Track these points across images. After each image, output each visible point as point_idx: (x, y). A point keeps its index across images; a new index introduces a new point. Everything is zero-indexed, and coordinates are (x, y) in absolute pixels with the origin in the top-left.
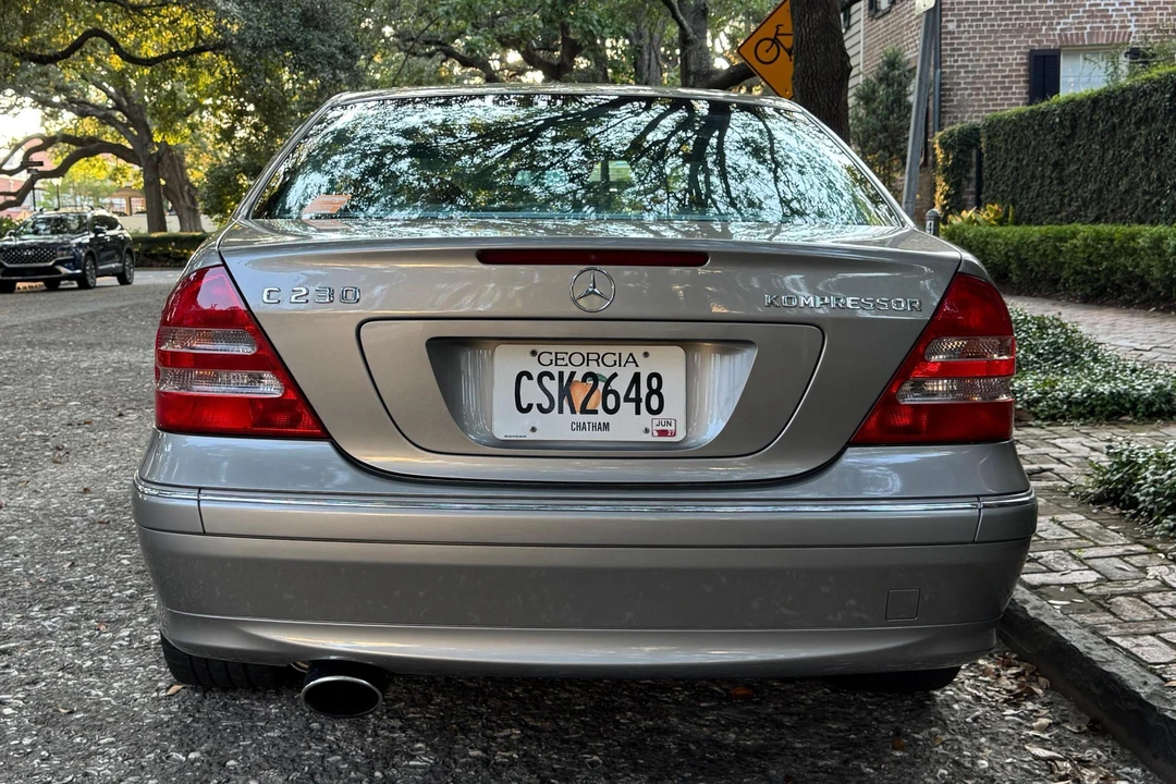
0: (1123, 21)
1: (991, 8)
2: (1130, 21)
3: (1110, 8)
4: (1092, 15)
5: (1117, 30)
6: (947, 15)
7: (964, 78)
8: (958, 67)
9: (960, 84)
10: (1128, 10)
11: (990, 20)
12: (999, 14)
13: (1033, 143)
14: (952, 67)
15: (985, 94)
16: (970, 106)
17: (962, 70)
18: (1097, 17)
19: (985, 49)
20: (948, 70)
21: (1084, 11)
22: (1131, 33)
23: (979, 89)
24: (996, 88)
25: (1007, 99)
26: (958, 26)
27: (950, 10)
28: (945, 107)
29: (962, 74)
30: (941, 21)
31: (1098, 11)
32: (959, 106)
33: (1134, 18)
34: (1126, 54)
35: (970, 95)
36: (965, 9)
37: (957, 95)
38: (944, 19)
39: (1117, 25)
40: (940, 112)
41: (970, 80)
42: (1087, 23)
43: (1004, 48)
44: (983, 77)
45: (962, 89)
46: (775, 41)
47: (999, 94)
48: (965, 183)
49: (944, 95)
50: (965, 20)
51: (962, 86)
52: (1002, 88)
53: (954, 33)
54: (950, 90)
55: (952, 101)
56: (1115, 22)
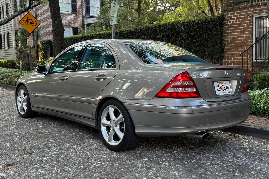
0: (71, 21)
1: (47, 16)
2: (72, 22)
3: (69, 19)
4: (65, 20)
5: (70, 23)
6: (38, 17)
7: (42, 30)
8: (41, 27)
9: (41, 31)
10: (72, 19)
11: (46, 18)
12: (48, 17)
13: (67, 44)
14: (40, 27)
15: (46, 33)
16: (44, 36)
17: (42, 28)
18: (66, 20)
19: (46, 24)
20: (39, 28)
21: (64, 19)
22: (72, 24)
23: (45, 32)
24: (48, 32)
25: (51, 35)
26: (40, 19)
27: (38, 16)
28: (39, 35)
29: (42, 29)
30: (37, 18)
31: (67, 19)
32: (41, 35)
33: (73, 21)
34: (72, 28)
35: (43, 33)
36: (41, 16)
37: (41, 33)
38: (37, 17)
39: (70, 22)
40: (38, 36)
41: (43, 30)
42: (65, 21)
43: (49, 24)
44: (46, 30)
45: (42, 32)
46: (27, 21)
47: (49, 34)
48: (48, 51)
49: (38, 33)
50: (41, 18)
51: (42, 31)
52: (50, 32)
53: (39, 20)
54: (39, 32)
55: (40, 34)
56: (70, 21)
